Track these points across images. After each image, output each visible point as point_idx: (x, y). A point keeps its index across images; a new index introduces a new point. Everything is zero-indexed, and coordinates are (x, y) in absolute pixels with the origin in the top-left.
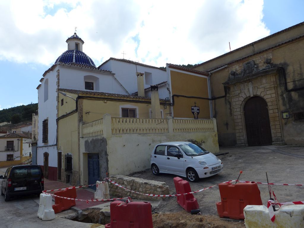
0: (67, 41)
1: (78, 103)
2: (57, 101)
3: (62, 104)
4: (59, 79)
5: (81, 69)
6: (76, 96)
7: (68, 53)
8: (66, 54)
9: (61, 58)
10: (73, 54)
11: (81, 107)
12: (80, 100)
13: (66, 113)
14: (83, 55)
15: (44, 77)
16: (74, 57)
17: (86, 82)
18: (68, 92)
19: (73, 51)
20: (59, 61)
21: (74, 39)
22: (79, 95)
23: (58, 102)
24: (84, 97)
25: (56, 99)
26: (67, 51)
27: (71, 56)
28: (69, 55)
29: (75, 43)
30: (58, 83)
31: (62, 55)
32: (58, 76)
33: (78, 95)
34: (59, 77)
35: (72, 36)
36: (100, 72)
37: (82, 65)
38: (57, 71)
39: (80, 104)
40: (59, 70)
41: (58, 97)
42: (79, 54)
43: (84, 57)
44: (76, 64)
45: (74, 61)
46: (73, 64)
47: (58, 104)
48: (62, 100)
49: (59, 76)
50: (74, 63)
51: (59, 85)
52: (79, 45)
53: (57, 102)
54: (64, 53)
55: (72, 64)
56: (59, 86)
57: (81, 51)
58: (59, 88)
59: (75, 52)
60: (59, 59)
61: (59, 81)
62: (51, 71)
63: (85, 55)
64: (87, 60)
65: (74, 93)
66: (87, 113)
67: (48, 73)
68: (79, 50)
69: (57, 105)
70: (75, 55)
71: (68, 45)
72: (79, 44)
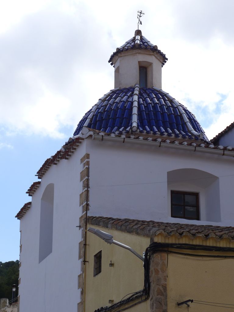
0: (112, 60)
1: (152, 268)
2: (80, 258)
3: (98, 270)
4: (87, 185)
5: (158, 150)
6: (144, 243)
7: (115, 98)
8: (109, 100)
9: (95, 116)
10: (130, 100)
11: (163, 282)
12: (157, 258)
13: (111, 301)
14: (165, 100)
15: (40, 180)
16: (135, 110)
17: (173, 192)
18: (117, 229)
19: (132, 89)
20: (89, 126)
21: (135, 51)
22: (156, 240)
23: (85, 262)
24: (172, 245)
25: (76, 251)
26: (113, 92)
27: (124, 109)
28: (120, 105)
29: (139, 62)
30: (86, 197)
31: (97, 106)
32: (86, 174)
33: (152, 240)
34: (88, 180)
35: (128, 43)
36: (224, 154)
37: (162, 134)
38: (82, 160)
39: (157, 272)
40: (87, 156)
41: (84, 245)
42: (152, 99)
43: (168, 108)
44: (141, 132)
45: (135, 124)
46: (133, 132)
47: (84, 270)
48: (98, 257)
49: (88, 176)
50: (134, 129)
51: (87, 205)
52: (149, 70)
53: (79, 262)
54: (102, 100)
55: (128, 132)
56: (87, 208)
57: (156, 87)
58: (89, 214)
59: (136, 92)
60: (88, 121)
61: (87, 191)
62: (64, 161)
63: (171, 101)
64: (177, 116)
65: (138, 234)
66: (182, 303)
67: (53, 167)
68: (149, 86)
69: (79, 272)
70: (139, 102)
71: (117, 71)
72: (151, 64)
